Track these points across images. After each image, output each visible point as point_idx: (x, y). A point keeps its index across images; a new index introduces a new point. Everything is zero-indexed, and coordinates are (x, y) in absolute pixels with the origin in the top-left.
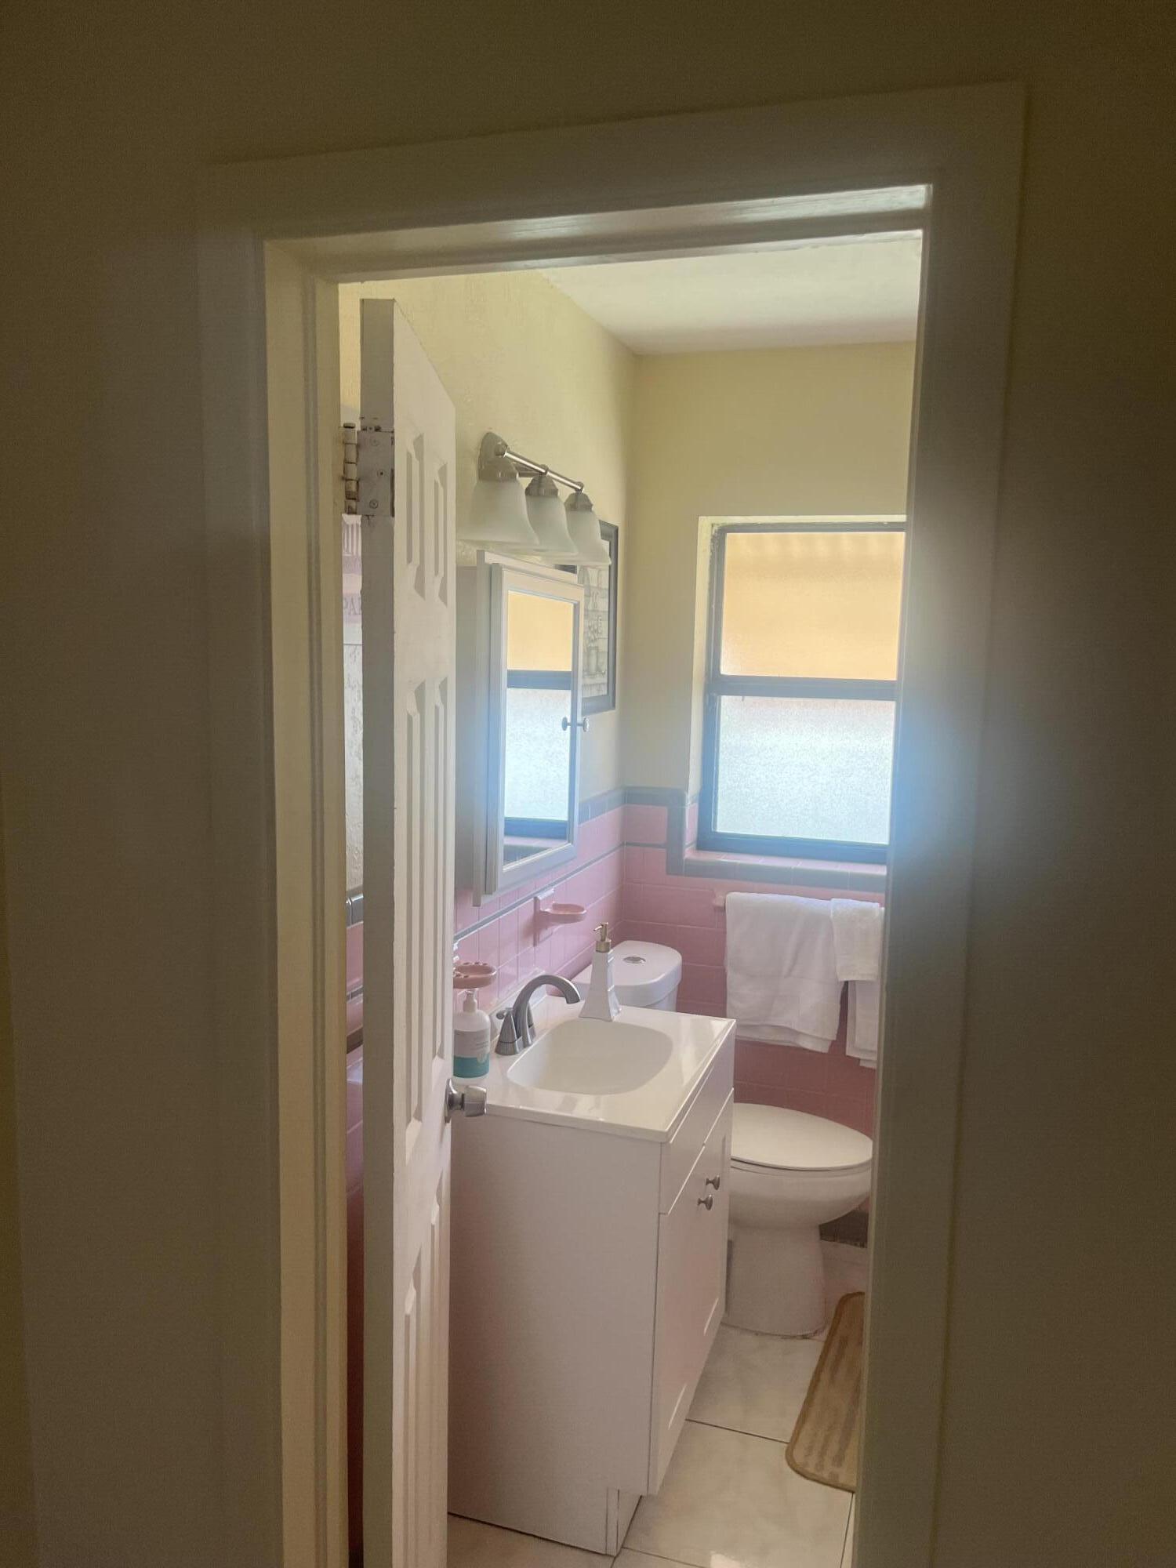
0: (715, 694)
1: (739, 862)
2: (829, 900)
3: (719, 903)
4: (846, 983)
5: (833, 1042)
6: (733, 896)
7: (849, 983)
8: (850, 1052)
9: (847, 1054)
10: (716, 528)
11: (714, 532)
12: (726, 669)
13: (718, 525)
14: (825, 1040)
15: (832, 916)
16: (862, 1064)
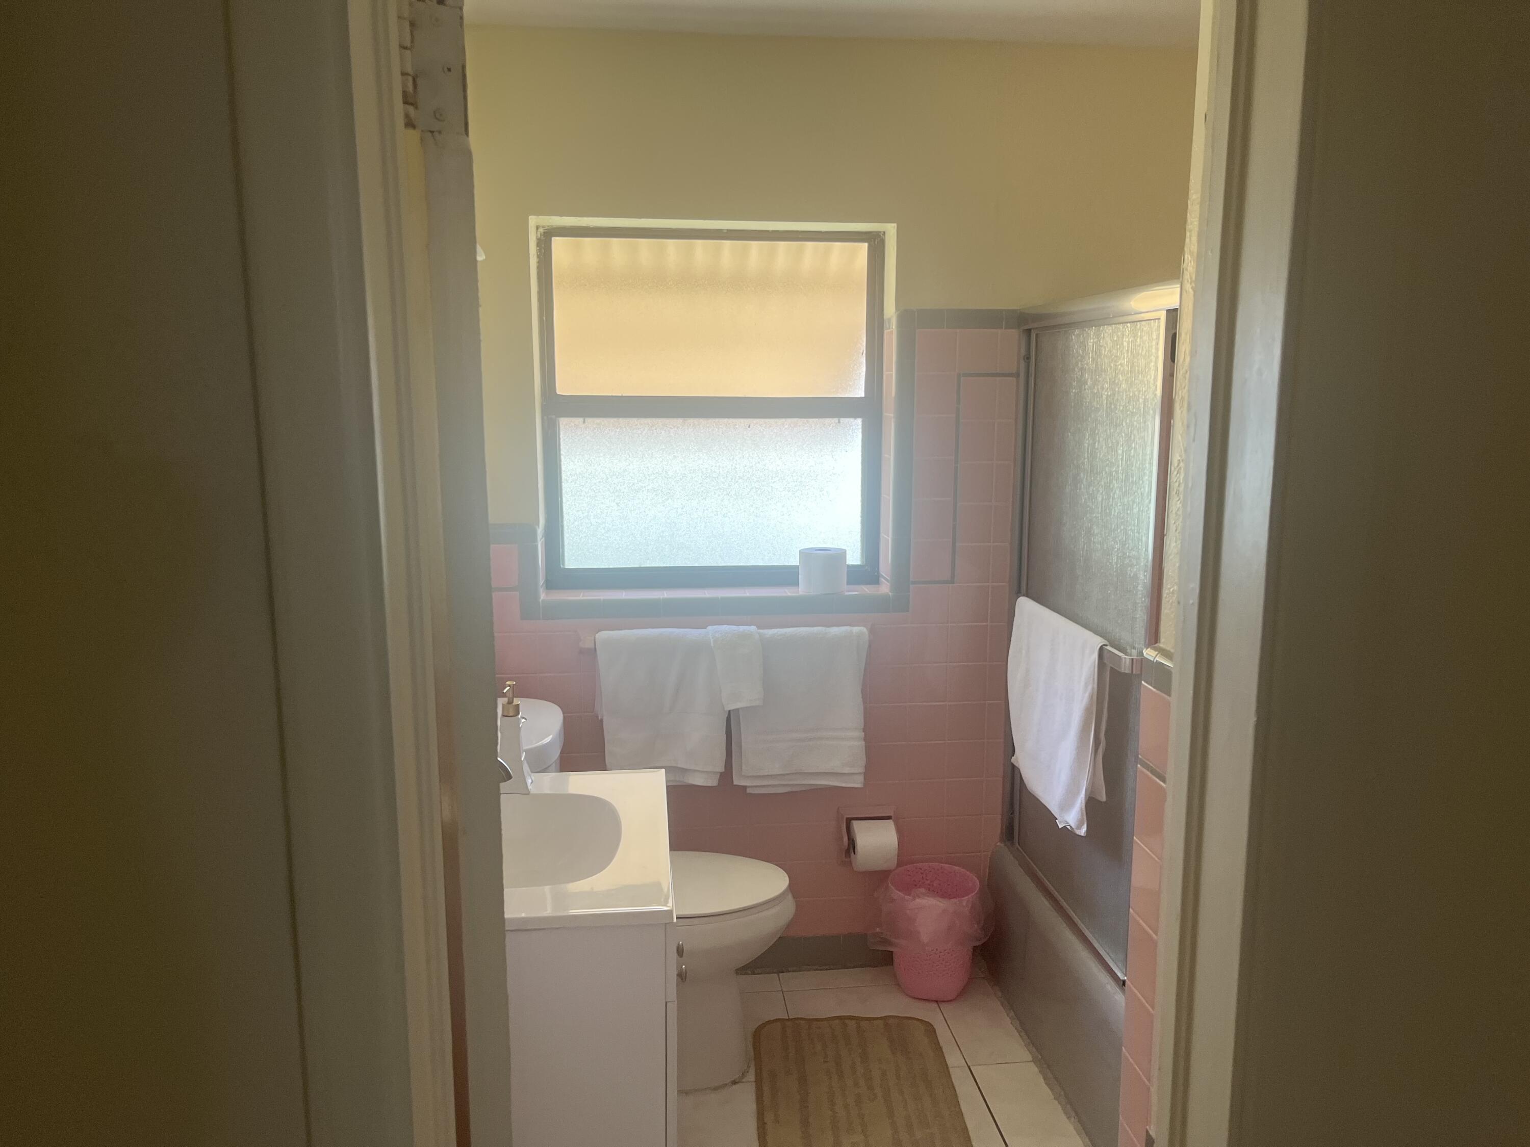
0: (554, 417)
1: (602, 598)
2: (705, 628)
3: (589, 645)
4: (729, 711)
5: (721, 774)
6: (603, 635)
7: (731, 712)
8: (737, 781)
9: (735, 783)
10: (541, 230)
11: (539, 235)
12: (562, 389)
13: (543, 227)
14: (715, 773)
15: (712, 645)
16: (749, 791)
